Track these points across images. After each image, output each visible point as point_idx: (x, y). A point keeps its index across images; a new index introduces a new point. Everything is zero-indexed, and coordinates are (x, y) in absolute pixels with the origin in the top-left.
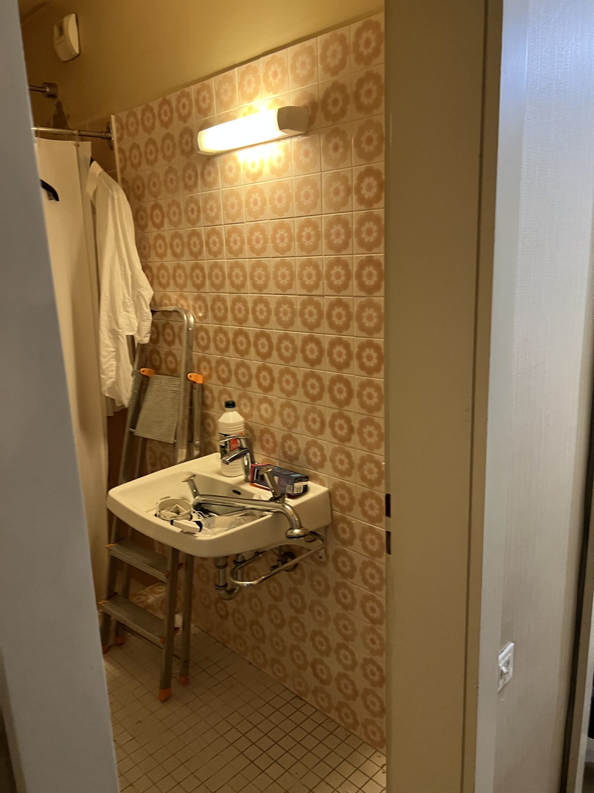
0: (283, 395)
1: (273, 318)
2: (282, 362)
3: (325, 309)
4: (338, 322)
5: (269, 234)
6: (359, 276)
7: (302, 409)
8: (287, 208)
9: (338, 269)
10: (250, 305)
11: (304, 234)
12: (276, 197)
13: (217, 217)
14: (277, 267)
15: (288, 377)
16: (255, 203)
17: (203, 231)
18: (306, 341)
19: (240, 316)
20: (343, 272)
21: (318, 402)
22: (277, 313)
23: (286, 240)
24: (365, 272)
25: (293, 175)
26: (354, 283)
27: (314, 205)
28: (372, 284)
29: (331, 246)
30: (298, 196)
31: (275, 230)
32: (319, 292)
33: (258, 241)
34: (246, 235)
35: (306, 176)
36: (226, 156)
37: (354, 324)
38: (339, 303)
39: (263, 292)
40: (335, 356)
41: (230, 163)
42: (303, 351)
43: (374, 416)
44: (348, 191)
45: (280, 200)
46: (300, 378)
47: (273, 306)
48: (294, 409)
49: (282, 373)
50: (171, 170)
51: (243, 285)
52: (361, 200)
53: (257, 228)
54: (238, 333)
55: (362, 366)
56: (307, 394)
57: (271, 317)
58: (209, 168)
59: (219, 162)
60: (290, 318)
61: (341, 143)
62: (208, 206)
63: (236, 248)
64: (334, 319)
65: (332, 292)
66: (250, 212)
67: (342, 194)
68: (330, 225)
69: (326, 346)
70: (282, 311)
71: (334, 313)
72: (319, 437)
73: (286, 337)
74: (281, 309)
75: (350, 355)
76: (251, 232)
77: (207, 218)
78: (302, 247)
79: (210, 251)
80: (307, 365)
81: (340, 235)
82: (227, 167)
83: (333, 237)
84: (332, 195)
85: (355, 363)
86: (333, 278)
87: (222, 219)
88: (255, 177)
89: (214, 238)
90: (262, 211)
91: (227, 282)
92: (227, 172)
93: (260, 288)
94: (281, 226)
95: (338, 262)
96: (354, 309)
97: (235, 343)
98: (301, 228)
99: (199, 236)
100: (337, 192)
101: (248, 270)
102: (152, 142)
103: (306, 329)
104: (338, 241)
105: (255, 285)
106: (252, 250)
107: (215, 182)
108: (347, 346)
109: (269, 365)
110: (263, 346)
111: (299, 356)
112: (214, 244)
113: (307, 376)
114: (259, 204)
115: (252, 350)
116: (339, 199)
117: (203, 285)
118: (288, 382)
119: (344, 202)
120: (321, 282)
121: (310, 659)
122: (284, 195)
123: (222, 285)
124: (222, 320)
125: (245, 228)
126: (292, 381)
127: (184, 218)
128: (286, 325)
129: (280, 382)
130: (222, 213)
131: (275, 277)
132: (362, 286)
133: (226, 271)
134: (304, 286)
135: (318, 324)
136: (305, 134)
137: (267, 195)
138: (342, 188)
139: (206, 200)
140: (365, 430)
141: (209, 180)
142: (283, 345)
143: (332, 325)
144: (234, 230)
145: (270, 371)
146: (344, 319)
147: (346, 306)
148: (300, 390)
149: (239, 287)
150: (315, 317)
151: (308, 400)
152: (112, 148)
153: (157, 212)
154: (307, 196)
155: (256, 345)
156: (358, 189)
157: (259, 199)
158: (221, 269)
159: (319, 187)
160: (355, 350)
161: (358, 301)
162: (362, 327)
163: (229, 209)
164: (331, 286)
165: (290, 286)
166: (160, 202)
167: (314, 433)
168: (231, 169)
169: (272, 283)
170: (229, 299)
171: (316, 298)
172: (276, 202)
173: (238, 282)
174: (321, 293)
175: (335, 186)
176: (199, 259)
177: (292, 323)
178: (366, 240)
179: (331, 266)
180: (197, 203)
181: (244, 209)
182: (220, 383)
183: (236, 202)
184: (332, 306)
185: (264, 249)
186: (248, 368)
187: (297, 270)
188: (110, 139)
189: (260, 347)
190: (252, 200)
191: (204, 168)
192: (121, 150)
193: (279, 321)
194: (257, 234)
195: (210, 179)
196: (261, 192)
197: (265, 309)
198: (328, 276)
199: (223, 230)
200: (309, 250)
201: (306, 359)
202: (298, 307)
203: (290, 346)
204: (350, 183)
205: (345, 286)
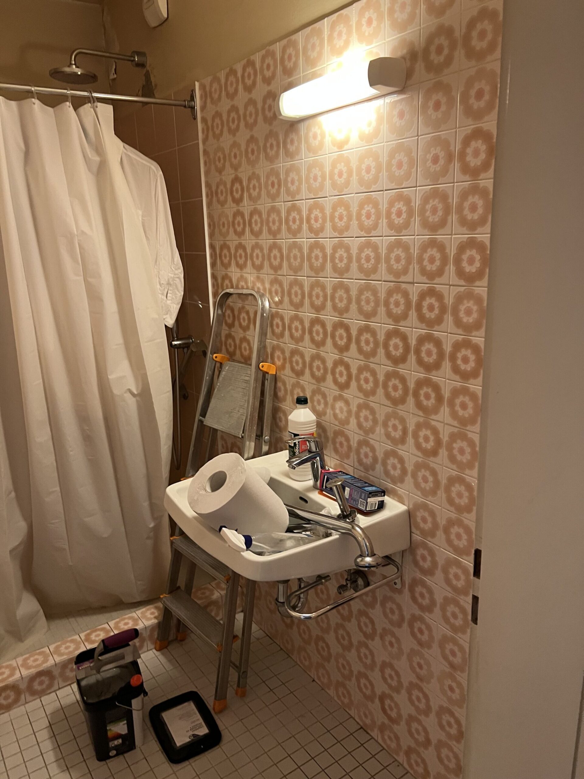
0: (361, 395)
1: (354, 307)
2: (361, 357)
3: (414, 298)
4: (429, 315)
5: (354, 209)
6: (458, 261)
7: (381, 412)
8: (376, 179)
9: (433, 252)
10: (329, 292)
11: (394, 210)
12: (364, 167)
13: (298, 191)
14: (361, 249)
15: (368, 375)
16: (340, 175)
17: (283, 207)
18: (390, 335)
19: (318, 302)
20: (438, 256)
21: (401, 407)
22: (358, 301)
23: (373, 217)
24: (465, 257)
25: (385, 141)
26: (451, 268)
27: (408, 175)
28: (474, 270)
29: (425, 224)
30: (389, 164)
31: (361, 206)
32: (408, 278)
33: (341, 218)
34: (328, 212)
35: (400, 141)
36: (311, 121)
37: (449, 319)
38: (431, 292)
39: (344, 277)
40: (423, 355)
41: (315, 129)
42: (386, 346)
43: (468, 431)
44: (450, 158)
45: (368, 170)
46: (381, 378)
47: (354, 293)
48: (373, 412)
49: (361, 370)
50: (252, 139)
51: (322, 268)
52: (466, 169)
53: (341, 203)
54: (315, 322)
55: (456, 370)
56: (388, 396)
57: (351, 306)
58: (293, 136)
59: (302, 127)
60: (372, 307)
61: (444, 100)
62: (289, 179)
63: (316, 225)
64: (425, 310)
65: (424, 279)
66: (334, 185)
67: (442, 162)
68: (426, 199)
69: (413, 342)
70: (364, 299)
71: (425, 304)
72: (400, 446)
73: (367, 329)
74: (363, 297)
75: (441, 355)
76: (334, 209)
77: (288, 192)
78: (391, 225)
79: (289, 229)
80: (389, 363)
81: (437, 211)
82: (311, 134)
83: (428, 214)
84: (429, 163)
85: (447, 365)
86: (426, 263)
87: (304, 193)
88: (341, 145)
89: (294, 214)
90: (347, 183)
91: (306, 264)
92: (311, 140)
93: (341, 272)
94: (368, 200)
95: (433, 243)
96: (450, 300)
97: (311, 332)
98: (391, 204)
99: (279, 213)
100: (435, 160)
101: (329, 251)
102: (234, 109)
103: (390, 321)
104: (434, 219)
105: (335, 268)
106: (334, 228)
107: (298, 150)
108: (438, 343)
109: (346, 359)
110: (341, 338)
111: (381, 351)
112: (294, 221)
113: (389, 376)
114: (345, 176)
115: (329, 341)
116: (438, 168)
117: (280, 267)
118: (367, 381)
119: (445, 172)
120: (411, 267)
121: (378, 692)
122: (373, 165)
123: (300, 268)
124: (298, 306)
125: (328, 204)
126: (371, 379)
127: (263, 193)
128: (368, 316)
129: (358, 380)
130: (304, 187)
131: (359, 260)
132: (460, 273)
133: (305, 251)
134: (390, 270)
135: (405, 316)
136: (401, 91)
137: (354, 165)
138: (442, 154)
139: (287, 173)
140: (455, 445)
141: (291, 150)
142: (363, 338)
143: (421, 318)
144: (316, 206)
145: (347, 367)
146: (437, 311)
147: (440, 297)
148: (380, 391)
149: (318, 271)
150: (402, 307)
151: (388, 403)
152: (195, 118)
153: (237, 186)
154: (400, 165)
155: (333, 337)
156: (462, 155)
157: (344, 169)
158: (300, 249)
159: (414, 154)
160: (448, 348)
161: (454, 291)
162: (458, 323)
163: (312, 181)
164: (423, 271)
165: (375, 270)
166: (240, 175)
167: (394, 441)
168: (315, 137)
169: (354, 266)
170: (307, 283)
171: (404, 286)
172: (364, 173)
173: (317, 264)
174: (411, 280)
175: (434, 152)
176: (277, 238)
177: (374, 313)
178: (469, 217)
179: (424, 248)
180: (278, 175)
181: (328, 182)
182: (294, 376)
183: (319, 174)
184: (422, 296)
185: (347, 228)
186: (324, 361)
187: (383, 252)
188: (193, 108)
189: (337, 339)
190: (336, 171)
191: (286, 135)
192: (204, 120)
193: (360, 311)
194: (341, 210)
195: (292, 148)
196: (347, 162)
197: (345, 296)
198: (420, 260)
199: (304, 206)
200: (398, 229)
201: (388, 355)
202: (382, 295)
203: (371, 339)
204: (452, 148)
205: (440, 272)
